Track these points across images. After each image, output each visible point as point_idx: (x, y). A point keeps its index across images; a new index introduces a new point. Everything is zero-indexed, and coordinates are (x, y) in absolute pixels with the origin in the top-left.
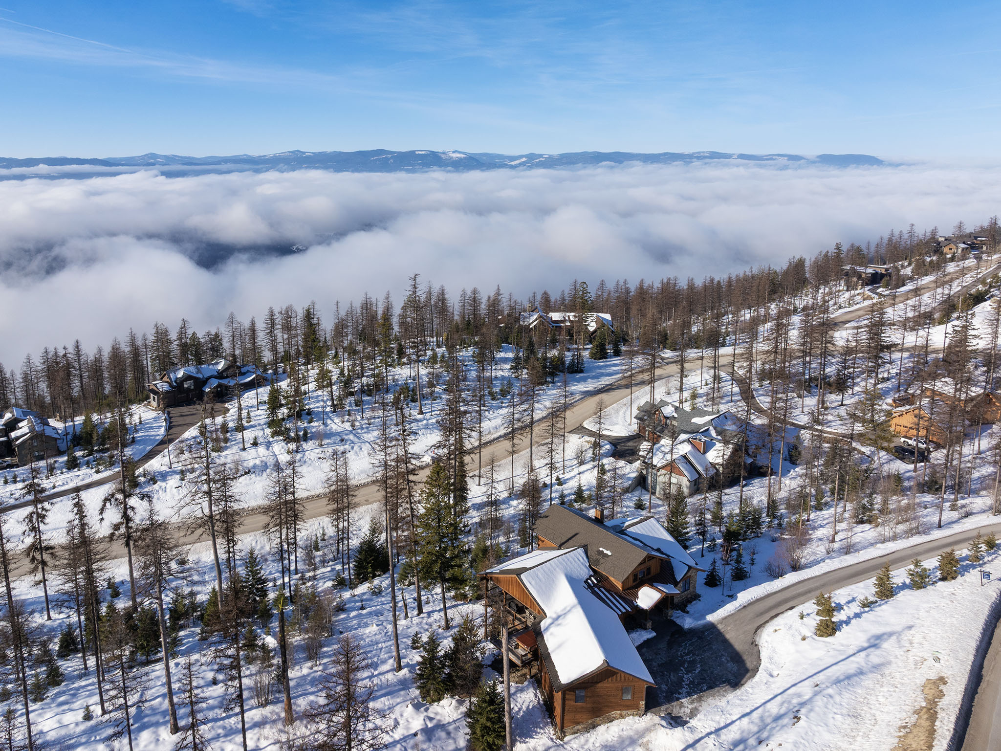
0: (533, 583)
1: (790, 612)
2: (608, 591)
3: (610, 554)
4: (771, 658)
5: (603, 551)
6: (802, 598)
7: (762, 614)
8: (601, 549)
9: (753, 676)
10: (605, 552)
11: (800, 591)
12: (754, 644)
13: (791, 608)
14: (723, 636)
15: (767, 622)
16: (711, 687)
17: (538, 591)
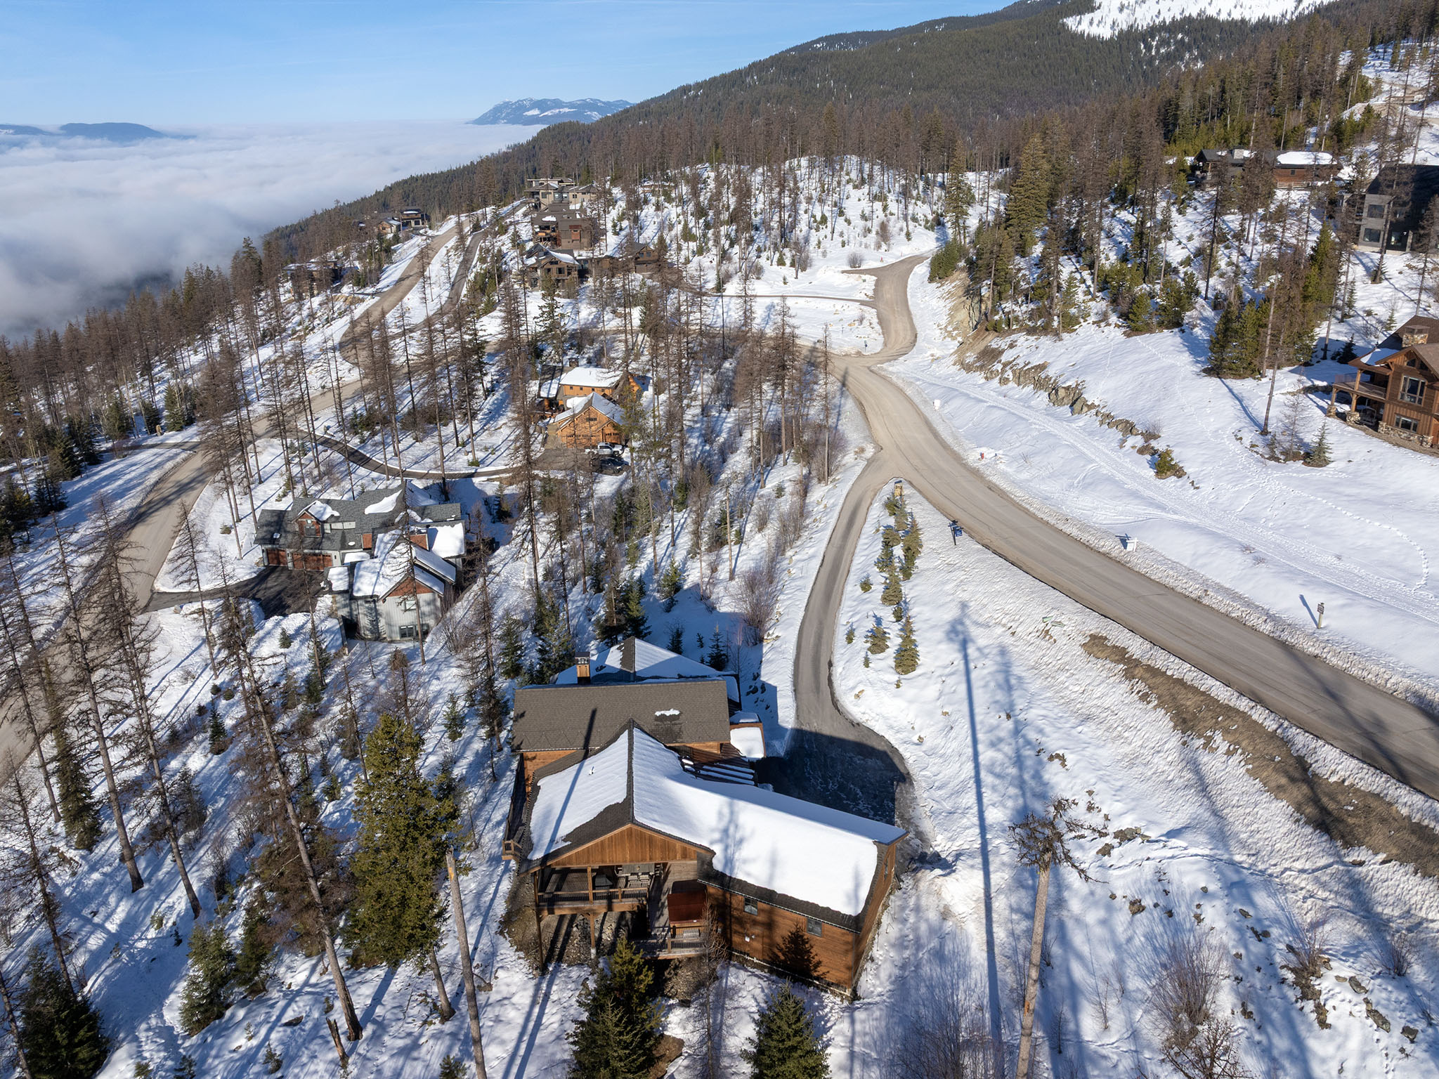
0: (657, 817)
1: (838, 670)
2: (711, 764)
3: (677, 713)
4: (891, 727)
5: (663, 716)
6: (824, 648)
7: (817, 688)
8: (658, 714)
9: (901, 758)
10: (668, 713)
11: (812, 640)
12: (856, 725)
13: (830, 664)
14: (823, 736)
15: (833, 694)
16: (893, 800)
17: (674, 825)
